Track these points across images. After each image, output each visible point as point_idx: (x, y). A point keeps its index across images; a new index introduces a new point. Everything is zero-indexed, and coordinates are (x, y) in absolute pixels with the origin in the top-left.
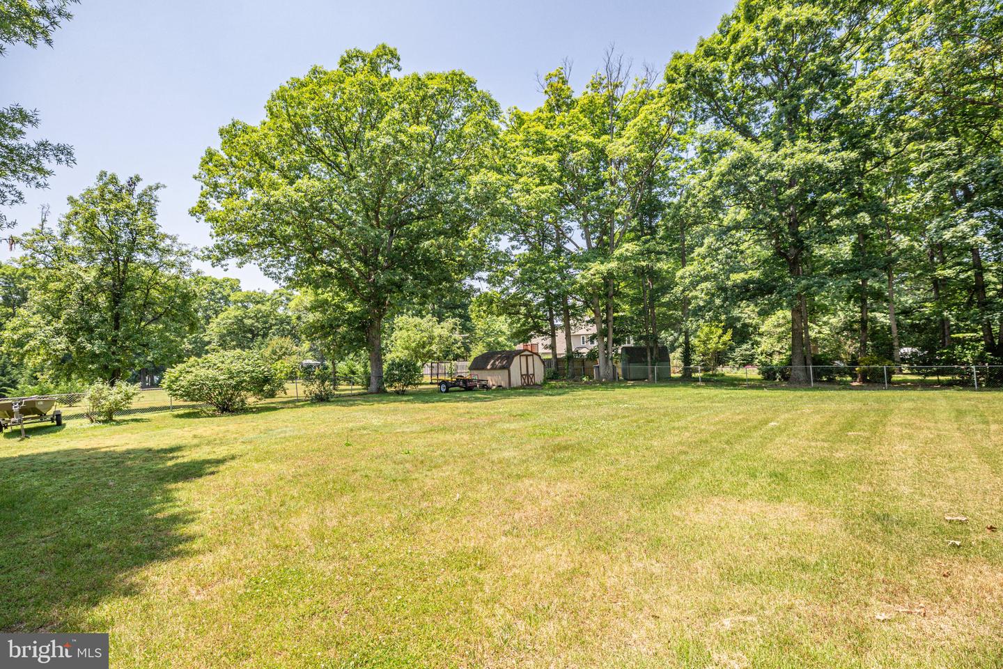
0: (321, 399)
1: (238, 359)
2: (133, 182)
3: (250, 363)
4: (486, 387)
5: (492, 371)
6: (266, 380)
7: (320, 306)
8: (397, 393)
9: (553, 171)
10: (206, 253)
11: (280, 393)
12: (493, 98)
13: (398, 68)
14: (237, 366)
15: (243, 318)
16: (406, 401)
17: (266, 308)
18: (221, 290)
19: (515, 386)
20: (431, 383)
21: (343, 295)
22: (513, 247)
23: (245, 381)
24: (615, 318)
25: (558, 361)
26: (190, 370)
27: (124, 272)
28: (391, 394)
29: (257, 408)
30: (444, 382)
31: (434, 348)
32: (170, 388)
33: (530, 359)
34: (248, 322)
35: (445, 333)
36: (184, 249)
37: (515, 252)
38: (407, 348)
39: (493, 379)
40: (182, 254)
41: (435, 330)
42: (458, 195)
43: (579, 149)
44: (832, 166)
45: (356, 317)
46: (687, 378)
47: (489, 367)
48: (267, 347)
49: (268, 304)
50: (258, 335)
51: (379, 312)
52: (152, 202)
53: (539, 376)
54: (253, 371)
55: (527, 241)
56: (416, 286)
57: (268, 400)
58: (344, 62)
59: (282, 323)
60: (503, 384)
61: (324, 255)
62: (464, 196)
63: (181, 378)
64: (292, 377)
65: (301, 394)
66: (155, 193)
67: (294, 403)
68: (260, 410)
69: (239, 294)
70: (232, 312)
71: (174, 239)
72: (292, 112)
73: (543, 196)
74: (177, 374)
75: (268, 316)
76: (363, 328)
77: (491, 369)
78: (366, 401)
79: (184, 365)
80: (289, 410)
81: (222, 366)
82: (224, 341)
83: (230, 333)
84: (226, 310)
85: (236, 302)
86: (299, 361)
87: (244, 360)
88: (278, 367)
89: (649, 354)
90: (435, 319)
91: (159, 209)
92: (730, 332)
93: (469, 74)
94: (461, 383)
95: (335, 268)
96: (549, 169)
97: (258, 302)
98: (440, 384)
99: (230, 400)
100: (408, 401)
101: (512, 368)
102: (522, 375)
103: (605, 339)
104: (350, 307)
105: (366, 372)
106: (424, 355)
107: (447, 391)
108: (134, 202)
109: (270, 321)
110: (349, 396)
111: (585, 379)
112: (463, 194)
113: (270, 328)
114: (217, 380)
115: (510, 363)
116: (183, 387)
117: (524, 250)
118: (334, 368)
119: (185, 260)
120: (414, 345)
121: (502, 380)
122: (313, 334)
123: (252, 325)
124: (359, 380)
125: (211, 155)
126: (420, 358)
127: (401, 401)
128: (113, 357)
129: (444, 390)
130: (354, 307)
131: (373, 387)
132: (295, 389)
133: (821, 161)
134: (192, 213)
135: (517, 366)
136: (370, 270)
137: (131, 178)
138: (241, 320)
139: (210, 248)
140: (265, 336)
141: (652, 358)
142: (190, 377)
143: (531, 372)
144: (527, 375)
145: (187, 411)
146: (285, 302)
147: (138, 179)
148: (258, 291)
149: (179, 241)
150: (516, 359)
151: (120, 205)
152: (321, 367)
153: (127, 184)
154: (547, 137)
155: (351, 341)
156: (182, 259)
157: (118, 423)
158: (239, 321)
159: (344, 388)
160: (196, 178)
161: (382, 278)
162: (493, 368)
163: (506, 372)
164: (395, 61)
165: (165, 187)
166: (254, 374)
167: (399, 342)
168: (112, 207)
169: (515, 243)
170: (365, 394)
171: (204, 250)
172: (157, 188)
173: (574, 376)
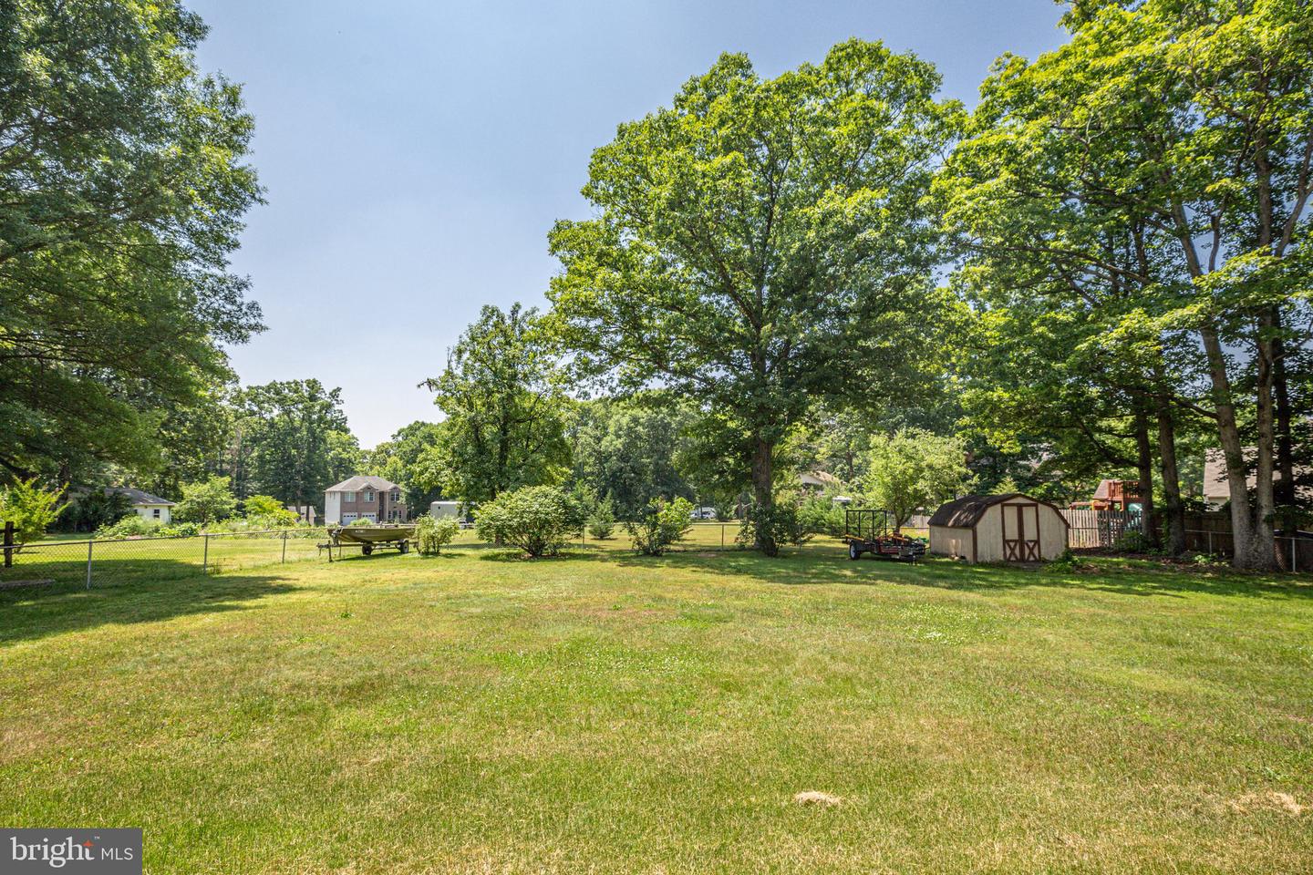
5: (954, 530)
19: (989, 560)
30: (854, 542)
33: (1028, 512)
39: (955, 544)
47: (950, 524)
60: (968, 555)
77: (953, 526)
98: (850, 544)
101: (980, 526)
102: (1006, 542)
111: (1199, 559)
115: (977, 519)
121: (967, 546)
129: (854, 555)
135: (994, 523)
143: (1030, 534)
144: (1021, 541)
150: (993, 511)
162: (956, 526)
163: (971, 532)
173: (1179, 550)
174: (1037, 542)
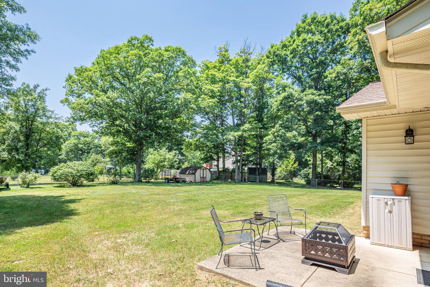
0: (114, 183)
1: (81, 165)
2: (36, 87)
3: (86, 167)
4: (184, 182)
5: (188, 175)
6: (92, 174)
7: (115, 143)
8: (146, 182)
9: (217, 92)
10: (67, 119)
11: (96, 180)
12: (194, 59)
13: (152, 45)
14: (80, 168)
15: (78, 144)
16: (149, 185)
17: (88, 139)
18: (67, 130)
19: (197, 181)
20: (162, 179)
21: (126, 139)
22: (202, 121)
23: (84, 174)
24: (244, 155)
25: (219, 172)
26: (61, 168)
27: (31, 125)
28: (144, 182)
29: (88, 185)
30: (167, 179)
31: (166, 163)
32: (53, 175)
33: (205, 171)
34: (80, 146)
35: (171, 157)
36: (57, 116)
37: (203, 123)
38: (154, 163)
39: (188, 178)
40: (56, 119)
41: (167, 156)
42: (174, 102)
43: (229, 83)
44: (320, 101)
45: (130, 150)
46: (273, 182)
47: (187, 173)
48: (89, 158)
49: (90, 138)
50: (85, 152)
51: (141, 147)
52: (44, 96)
53: (208, 178)
54: (87, 170)
55: (209, 118)
56: (156, 138)
57: (92, 183)
58: (129, 41)
59: (97, 147)
60: (192, 181)
61: (118, 122)
62: (176, 103)
63: (58, 172)
64: (101, 173)
65: (106, 181)
66: (45, 92)
67: (103, 184)
68: (89, 186)
69: (76, 132)
70: (72, 141)
71: (53, 112)
72: (106, 62)
73: (210, 104)
74: (56, 170)
75: (90, 143)
76: (133, 154)
77: (188, 174)
78: (132, 185)
79: (58, 166)
80: (101, 186)
81: (74, 168)
82: (68, 154)
83: (71, 151)
84: (69, 139)
85: (74, 136)
86: (104, 166)
87: (83, 165)
88: (96, 169)
89: (257, 171)
90: (167, 150)
91: (47, 99)
92: (297, 163)
93: (183, 49)
94: (174, 179)
95: (122, 128)
96: (215, 91)
97: (85, 137)
98: (165, 179)
99: (77, 181)
100: (150, 185)
101: (196, 174)
102: (201, 177)
103: (239, 164)
104: (128, 145)
105: (134, 173)
106: (162, 166)
107: (168, 182)
108: (36, 96)
109: (91, 146)
110: (126, 182)
111: (229, 180)
112: (176, 102)
113: (91, 149)
114: (72, 173)
115: (195, 172)
116: (58, 175)
117: (207, 123)
118: (120, 170)
119: (57, 121)
120: (157, 162)
121: (192, 179)
122: (112, 155)
123: (82, 147)
124: (131, 176)
125: (70, 77)
126: (160, 168)
127: (147, 185)
128: (27, 161)
129: (167, 182)
130: (130, 144)
131: (137, 179)
132: (103, 178)
133: (316, 99)
134: (62, 102)
135: (199, 173)
136: (137, 130)
137: (35, 85)
138: (77, 145)
139: (69, 118)
140: (88, 153)
141: (258, 173)
142: (61, 171)
143: (205, 176)
144: (203, 177)
145: (59, 185)
146: (99, 137)
147: (38, 86)
148: (85, 131)
149: (55, 113)
150: (199, 170)
151: (30, 98)
152: (115, 169)
153: (33, 88)
154: (216, 77)
155: (128, 159)
156: (56, 121)
157: (32, 188)
158: (76, 145)
159: (124, 179)
160: (64, 87)
161: (142, 134)
162: (189, 174)
163: (194, 175)
164: (151, 42)
165: (49, 89)
166: (87, 171)
167: (150, 160)
168: (28, 98)
169: (204, 119)
170: (133, 182)
171: (67, 118)
172: (46, 90)
173: (225, 179)
174: (206, 177)
